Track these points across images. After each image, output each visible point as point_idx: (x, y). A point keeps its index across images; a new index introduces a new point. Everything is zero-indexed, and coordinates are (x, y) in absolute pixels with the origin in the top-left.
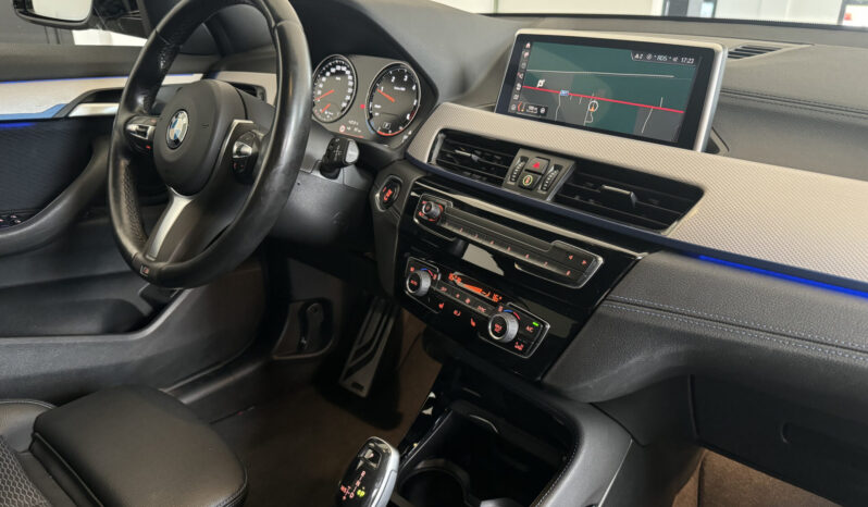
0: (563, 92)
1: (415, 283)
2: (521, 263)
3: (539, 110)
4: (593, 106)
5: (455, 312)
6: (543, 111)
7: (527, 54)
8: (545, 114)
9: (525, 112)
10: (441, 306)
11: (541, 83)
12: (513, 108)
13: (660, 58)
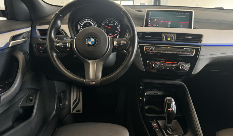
0: (162, 21)
1: (156, 65)
2: (179, 54)
3: (156, 25)
4: (169, 23)
5: (168, 68)
6: (157, 25)
7: (150, 14)
8: (158, 26)
9: (152, 26)
10: (163, 68)
11: (155, 20)
12: (149, 26)
13: (182, 13)
